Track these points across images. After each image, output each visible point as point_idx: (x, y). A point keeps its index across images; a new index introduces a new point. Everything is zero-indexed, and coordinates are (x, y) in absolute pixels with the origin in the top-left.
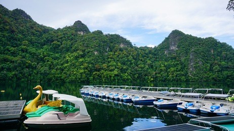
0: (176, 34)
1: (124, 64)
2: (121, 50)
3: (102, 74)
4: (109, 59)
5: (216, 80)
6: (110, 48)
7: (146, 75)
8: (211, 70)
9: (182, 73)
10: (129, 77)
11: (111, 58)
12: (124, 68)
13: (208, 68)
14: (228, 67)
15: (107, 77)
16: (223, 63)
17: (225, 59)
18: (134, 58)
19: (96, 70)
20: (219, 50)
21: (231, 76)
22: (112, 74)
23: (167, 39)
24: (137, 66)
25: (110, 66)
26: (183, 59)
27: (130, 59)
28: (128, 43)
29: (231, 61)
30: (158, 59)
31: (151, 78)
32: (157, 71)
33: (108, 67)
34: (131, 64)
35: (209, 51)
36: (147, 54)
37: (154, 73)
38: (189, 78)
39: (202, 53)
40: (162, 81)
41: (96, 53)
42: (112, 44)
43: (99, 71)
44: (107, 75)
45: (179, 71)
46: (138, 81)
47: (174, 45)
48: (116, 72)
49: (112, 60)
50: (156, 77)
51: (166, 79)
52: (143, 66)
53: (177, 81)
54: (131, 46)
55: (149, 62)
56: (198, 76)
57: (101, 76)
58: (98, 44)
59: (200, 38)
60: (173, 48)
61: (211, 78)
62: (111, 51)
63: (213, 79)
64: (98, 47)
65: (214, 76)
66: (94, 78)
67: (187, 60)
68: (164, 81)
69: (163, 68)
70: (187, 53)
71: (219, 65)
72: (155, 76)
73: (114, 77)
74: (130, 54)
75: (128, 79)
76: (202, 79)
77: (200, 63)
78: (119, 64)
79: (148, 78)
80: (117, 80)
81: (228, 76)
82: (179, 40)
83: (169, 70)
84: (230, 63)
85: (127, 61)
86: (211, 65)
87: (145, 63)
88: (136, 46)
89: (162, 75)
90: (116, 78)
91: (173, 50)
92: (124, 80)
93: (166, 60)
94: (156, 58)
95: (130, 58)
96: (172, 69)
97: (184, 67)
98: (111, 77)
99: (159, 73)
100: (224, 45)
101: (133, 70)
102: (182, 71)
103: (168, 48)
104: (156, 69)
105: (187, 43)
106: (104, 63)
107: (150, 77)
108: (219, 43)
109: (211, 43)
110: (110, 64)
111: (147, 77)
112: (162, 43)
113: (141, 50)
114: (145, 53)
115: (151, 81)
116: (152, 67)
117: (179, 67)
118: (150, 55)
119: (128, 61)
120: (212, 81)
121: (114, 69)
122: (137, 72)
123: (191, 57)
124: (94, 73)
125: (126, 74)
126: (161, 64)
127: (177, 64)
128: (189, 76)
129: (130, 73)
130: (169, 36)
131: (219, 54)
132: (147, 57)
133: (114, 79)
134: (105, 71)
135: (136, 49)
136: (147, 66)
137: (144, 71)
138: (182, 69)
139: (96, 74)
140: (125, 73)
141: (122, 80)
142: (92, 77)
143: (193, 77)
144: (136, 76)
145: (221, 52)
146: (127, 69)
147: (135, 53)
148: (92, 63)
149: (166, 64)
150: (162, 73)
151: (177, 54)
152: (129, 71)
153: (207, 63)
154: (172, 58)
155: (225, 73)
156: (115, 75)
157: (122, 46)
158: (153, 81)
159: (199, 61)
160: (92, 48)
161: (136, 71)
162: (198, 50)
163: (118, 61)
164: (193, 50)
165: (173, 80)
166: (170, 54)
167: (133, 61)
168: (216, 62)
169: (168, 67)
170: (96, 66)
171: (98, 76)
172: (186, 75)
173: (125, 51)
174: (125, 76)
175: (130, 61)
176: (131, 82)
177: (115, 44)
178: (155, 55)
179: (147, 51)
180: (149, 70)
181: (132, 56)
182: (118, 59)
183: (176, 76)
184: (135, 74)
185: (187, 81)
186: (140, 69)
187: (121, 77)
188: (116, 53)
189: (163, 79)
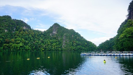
0: (56, 25)
1: (26, 39)
2: (24, 30)
3: (11, 45)
4: (16, 36)
5: (74, 50)
6: (16, 28)
7: (39, 47)
8: (72, 45)
9: (59, 46)
10: (30, 48)
11: (17, 35)
12: (27, 42)
13: (71, 44)
14: (79, 44)
15: (15, 48)
17: (78, 40)
18: (32, 37)
19: (6, 43)
20: (76, 36)
21: (80, 48)
22: (18, 46)
23: (51, 27)
24: (34, 41)
25: (17, 40)
26: (59, 39)
27: (30, 37)
28: (29, 27)
31: (43, 48)
33: (15, 41)
34: (31, 40)
35: (72, 36)
37: (45, 46)
38: (63, 49)
39: (69, 37)
40: (49, 50)
41: (6, 31)
42: (18, 26)
43: (8, 43)
44: (14, 46)
45: (58, 45)
46: (35, 50)
47: (55, 31)
48: (21, 44)
49: (18, 36)
50: (45, 48)
51: (51, 49)
52: (38, 41)
53: (57, 51)
54: (30, 29)
55: (41, 39)
57: (10, 47)
58: (8, 25)
59: (67, 29)
60: (54, 32)
62: (17, 30)
63: (73, 49)
64: (7, 27)
65: (74, 48)
66: (4, 48)
67: (62, 39)
68: (50, 51)
69: (49, 43)
70: (62, 36)
71: (76, 43)
73: (19, 48)
75: (29, 49)
76: (68, 49)
77: (68, 42)
78: (23, 39)
79: (41, 49)
80: (21, 50)
82: (58, 29)
83: (52, 44)
84: (80, 42)
85: (28, 38)
86: (72, 43)
88: (33, 29)
90: (21, 48)
91: (54, 34)
92: (26, 50)
93: (51, 39)
94: (45, 37)
95: (30, 36)
96: (54, 44)
97: (60, 43)
98: (17, 47)
99: (47, 46)
100: (77, 33)
101: (32, 43)
102: (59, 45)
103: (52, 32)
104: (45, 43)
105: (62, 31)
106: (12, 38)
107: (42, 48)
108: (75, 32)
109: (72, 32)
110: (17, 39)
111: (40, 48)
112: (49, 29)
113: (37, 32)
114: (39, 34)
115: (43, 51)
116: (43, 42)
117: (58, 43)
118: (42, 35)
119: (29, 38)
121: (20, 43)
122: (34, 45)
123: (64, 38)
124: (4, 45)
125: (28, 46)
126: (48, 41)
127: (57, 41)
128: (62, 48)
129: (30, 46)
130: (53, 26)
131: (76, 38)
132: (40, 37)
133: (20, 49)
134: (13, 43)
135: (34, 31)
136: (40, 42)
137: (39, 44)
138: (59, 44)
139: (6, 45)
140: (27, 45)
141: (25, 50)
142: (2, 48)
143: (65, 49)
144: (34, 47)
145: (76, 37)
146: (28, 43)
147: (33, 33)
148: (2, 38)
149: (51, 41)
150: (49, 46)
151: (56, 36)
152: (29, 44)
153: (71, 41)
154: (54, 38)
155: (78, 47)
156: (21, 47)
157: (24, 28)
158: (44, 50)
160: (3, 27)
162: (67, 35)
163: (22, 37)
164: (65, 35)
165: (54, 50)
166: (52, 35)
167: (32, 38)
168: (74, 41)
169: (52, 43)
170: (6, 40)
171: (7, 47)
172: (61, 47)
173: (26, 31)
174: (27, 47)
175: (30, 38)
176: (31, 51)
177: (20, 26)
178: (45, 35)
179: (40, 33)
180: (42, 44)
181: (31, 35)
182: (22, 36)
183: (56, 48)
184: (33, 46)
185: (62, 50)
186: (36, 43)
187: (24, 48)
188: (21, 32)
189: (50, 49)
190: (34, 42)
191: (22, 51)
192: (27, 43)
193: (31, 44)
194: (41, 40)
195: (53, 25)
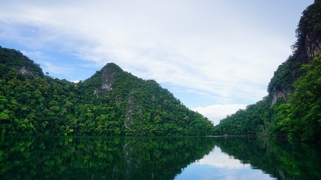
0: (112, 69)
1: (23, 101)
2: (21, 77)
5: (156, 135)
7: (61, 124)
8: (151, 121)
9: (117, 123)
10: (32, 126)
12: (24, 108)
13: (149, 118)
14: (169, 119)
16: (165, 113)
17: (166, 109)
18: (43, 95)
20: (161, 97)
21: (172, 129)
23: (99, 73)
24: (48, 108)
26: (118, 104)
27: (37, 95)
28: (36, 69)
29: (172, 111)
30: (82, 101)
31: (70, 128)
32: (80, 119)
34: (38, 103)
35: (150, 97)
36: (66, 91)
37: (76, 120)
38: (126, 130)
39: (143, 99)
40: (87, 133)
45: (113, 119)
46: (47, 132)
47: (108, 83)
48: (5, 115)
50: (78, 128)
51: (92, 131)
52: (58, 108)
53: (109, 134)
54: (41, 74)
55: (69, 103)
56: (136, 128)
59: (141, 79)
60: (106, 87)
61: (150, 131)
63: (154, 132)
65: (155, 129)
67: (125, 105)
68: (90, 134)
69: (89, 114)
70: (124, 96)
71: (161, 115)
72: (76, 126)
74: (37, 87)
75: (27, 130)
76: (140, 132)
77: (140, 111)
78: (14, 101)
79: (65, 129)
81: (169, 129)
82: (115, 77)
83: (98, 118)
84: (171, 114)
85: (30, 98)
86: (152, 115)
87: (62, 104)
88: (49, 75)
89: (87, 125)
90: (3, 126)
91: (105, 90)
92: (20, 130)
93: (95, 103)
94: (81, 98)
95: (37, 93)
96: (103, 117)
97: (119, 114)
99: (83, 122)
100: (165, 91)
101: (40, 114)
102: (117, 120)
103: (99, 86)
104: (79, 114)
105: (125, 83)
107: (68, 127)
108: (161, 88)
109: (153, 87)
111: (63, 126)
112: (92, 77)
113: (58, 83)
114: (63, 89)
115: (69, 134)
116: (72, 111)
117: (113, 114)
118: (72, 93)
119: (33, 97)
120: (153, 135)
121: (1, 110)
122: (47, 118)
123: (130, 102)
125: (26, 120)
126: (87, 109)
127: (110, 110)
128: (125, 128)
129: (35, 119)
130: (102, 70)
131: (160, 102)
132: (67, 96)
135: (49, 80)
136: (65, 110)
137: (59, 116)
138: (116, 117)
140: (25, 117)
141: (16, 130)
143: (130, 130)
144: (44, 125)
145: (162, 100)
146: (28, 112)
147: (47, 87)
149: (95, 108)
150: (88, 121)
151: (110, 95)
152: (32, 115)
153: (147, 111)
154: (103, 101)
155: (166, 125)
156: (3, 121)
157: (23, 71)
158: (73, 133)
159: (138, 108)
161: (46, 115)
162: (138, 94)
163: (12, 95)
164: (132, 92)
165: (103, 133)
166: (101, 94)
167: (42, 99)
168: (157, 111)
169: (97, 113)
172: (121, 126)
173: (28, 80)
174: (24, 123)
175: (37, 99)
176: (34, 134)
177: (10, 65)
178: (79, 93)
179: (67, 87)
180: (68, 116)
181: (40, 90)
182: (13, 92)
183: (108, 127)
184: (43, 121)
185: (122, 134)
186: (53, 113)
187: (15, 125)
188: (9, 82)
189: (89, 131)
190: (46, 110)
191: (6, 134)
192: (24, 111)
193: (38, 116)
194: (66, 105)
195: (104, 68)
